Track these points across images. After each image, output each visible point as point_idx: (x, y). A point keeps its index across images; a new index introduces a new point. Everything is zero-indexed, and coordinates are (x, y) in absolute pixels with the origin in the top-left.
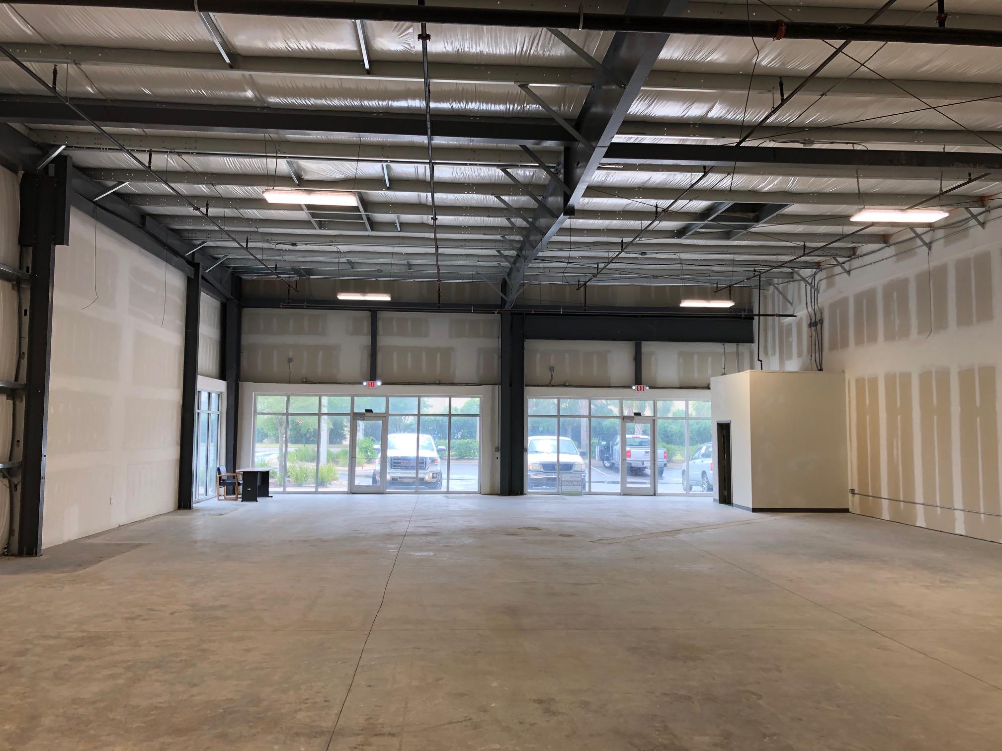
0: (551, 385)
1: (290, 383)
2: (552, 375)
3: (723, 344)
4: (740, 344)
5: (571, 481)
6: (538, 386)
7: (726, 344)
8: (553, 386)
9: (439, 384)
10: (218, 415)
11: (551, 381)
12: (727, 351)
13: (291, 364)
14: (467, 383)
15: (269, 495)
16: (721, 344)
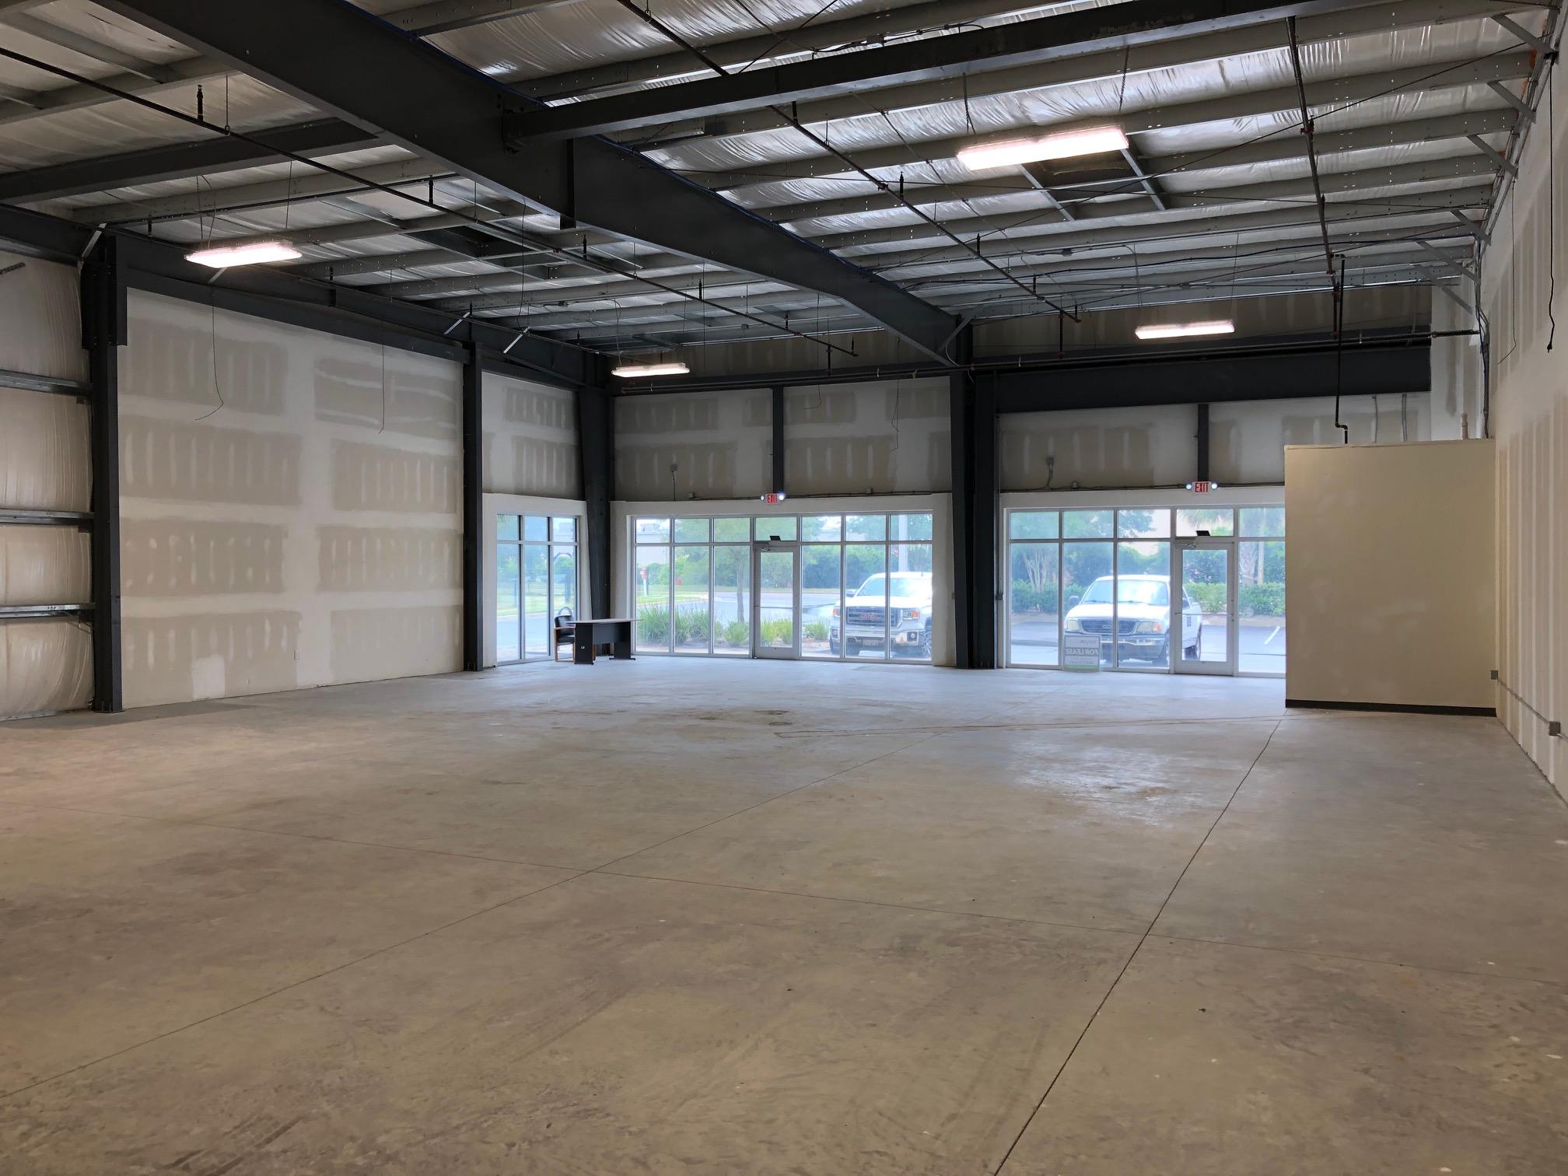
0: (1048, 488)
1: (675, 500)
2: (1051, 472)
3: (1375, 398)
4: (1409, 395)
5: (1081, 649)
6: (1027, 490)
7: (1380, 397)
8: (1053, 490)
9: (872, 494)
10: (576, 547)
11: (1048, 482)
12: (1380, 410)
13: (675, 472)
14: (914, 492)
15: (632, 657)
16: (1369, 397)
